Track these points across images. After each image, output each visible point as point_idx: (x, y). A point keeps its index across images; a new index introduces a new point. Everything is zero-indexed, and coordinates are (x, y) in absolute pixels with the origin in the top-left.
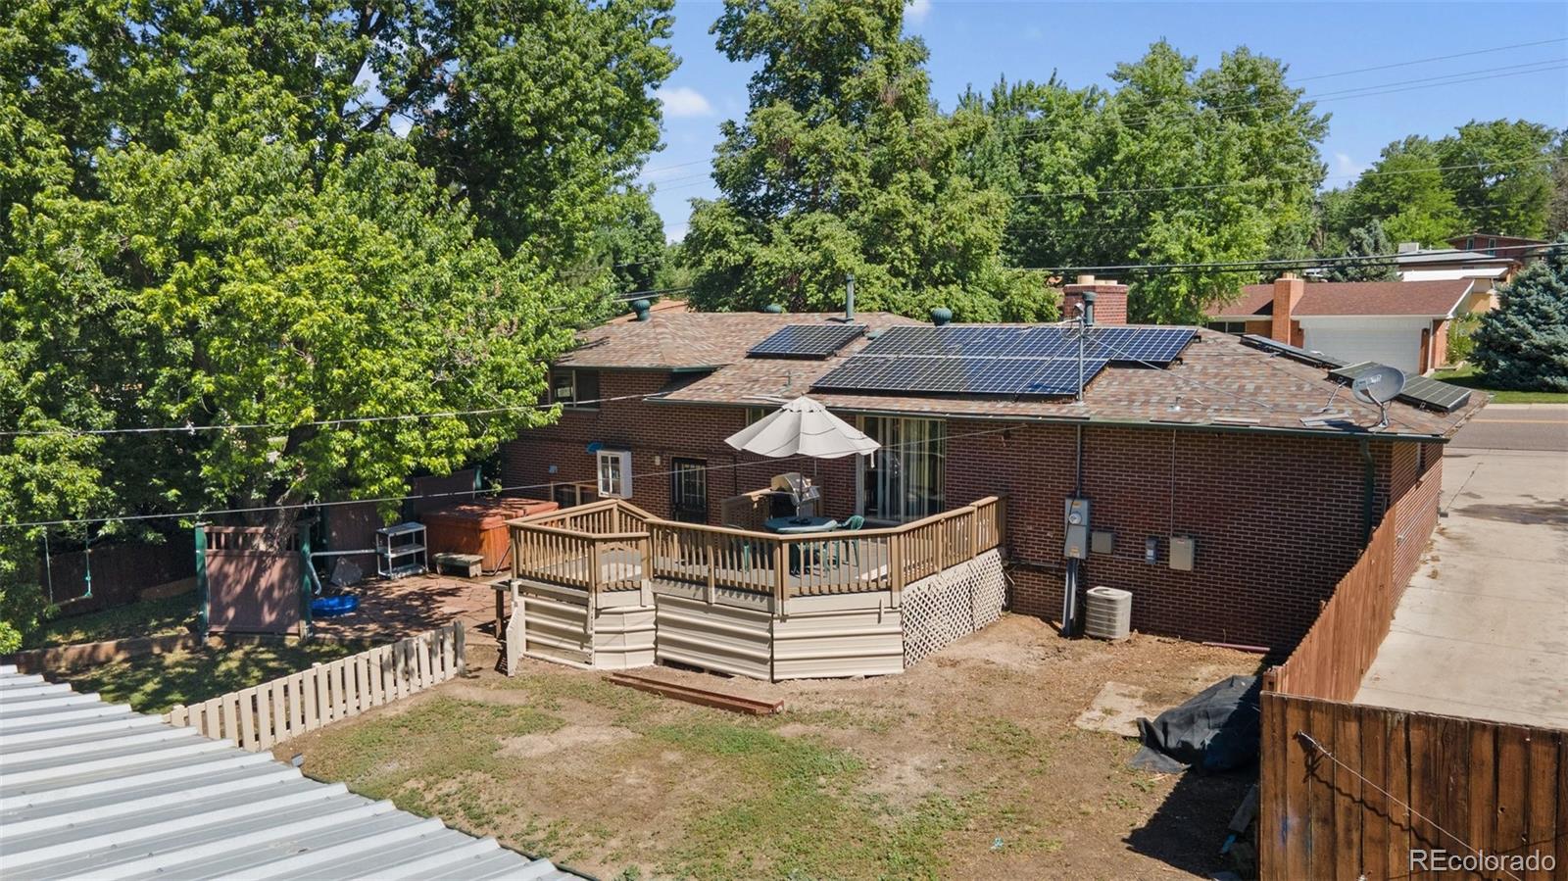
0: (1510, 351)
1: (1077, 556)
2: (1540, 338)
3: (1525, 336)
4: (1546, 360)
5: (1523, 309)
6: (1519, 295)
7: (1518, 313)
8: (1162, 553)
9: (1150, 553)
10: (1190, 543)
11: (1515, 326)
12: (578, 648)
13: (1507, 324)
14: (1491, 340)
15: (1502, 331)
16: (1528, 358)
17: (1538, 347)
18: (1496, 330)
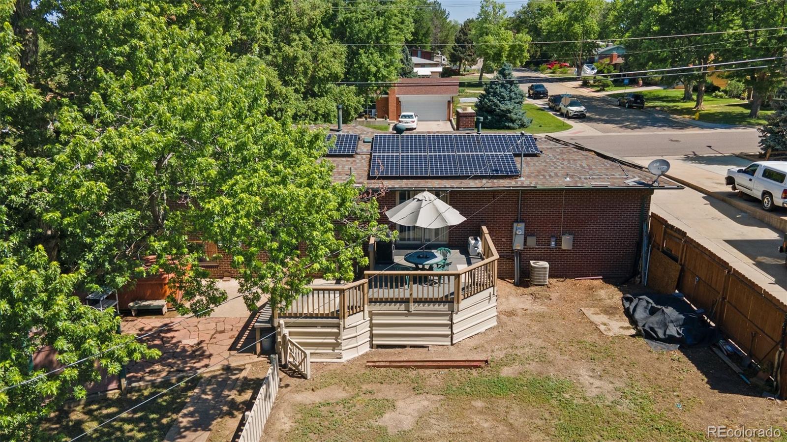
0: (491, 112)
1: (519, 248)
2: (503, 107)
3: (496, 105)
4: (505, 116)
5: (495, 94)
6: (492, 88)
7: (494, 96)
8: (559, 242)
9: (553, 243)
10: (572, 237)
11: (493, 101)
12: (331, 351)
13: (490, 101)
14: (484, 107)
15: (489, 104)
16: (498, 115)
17: (502, 111)
18: (486, 104)
